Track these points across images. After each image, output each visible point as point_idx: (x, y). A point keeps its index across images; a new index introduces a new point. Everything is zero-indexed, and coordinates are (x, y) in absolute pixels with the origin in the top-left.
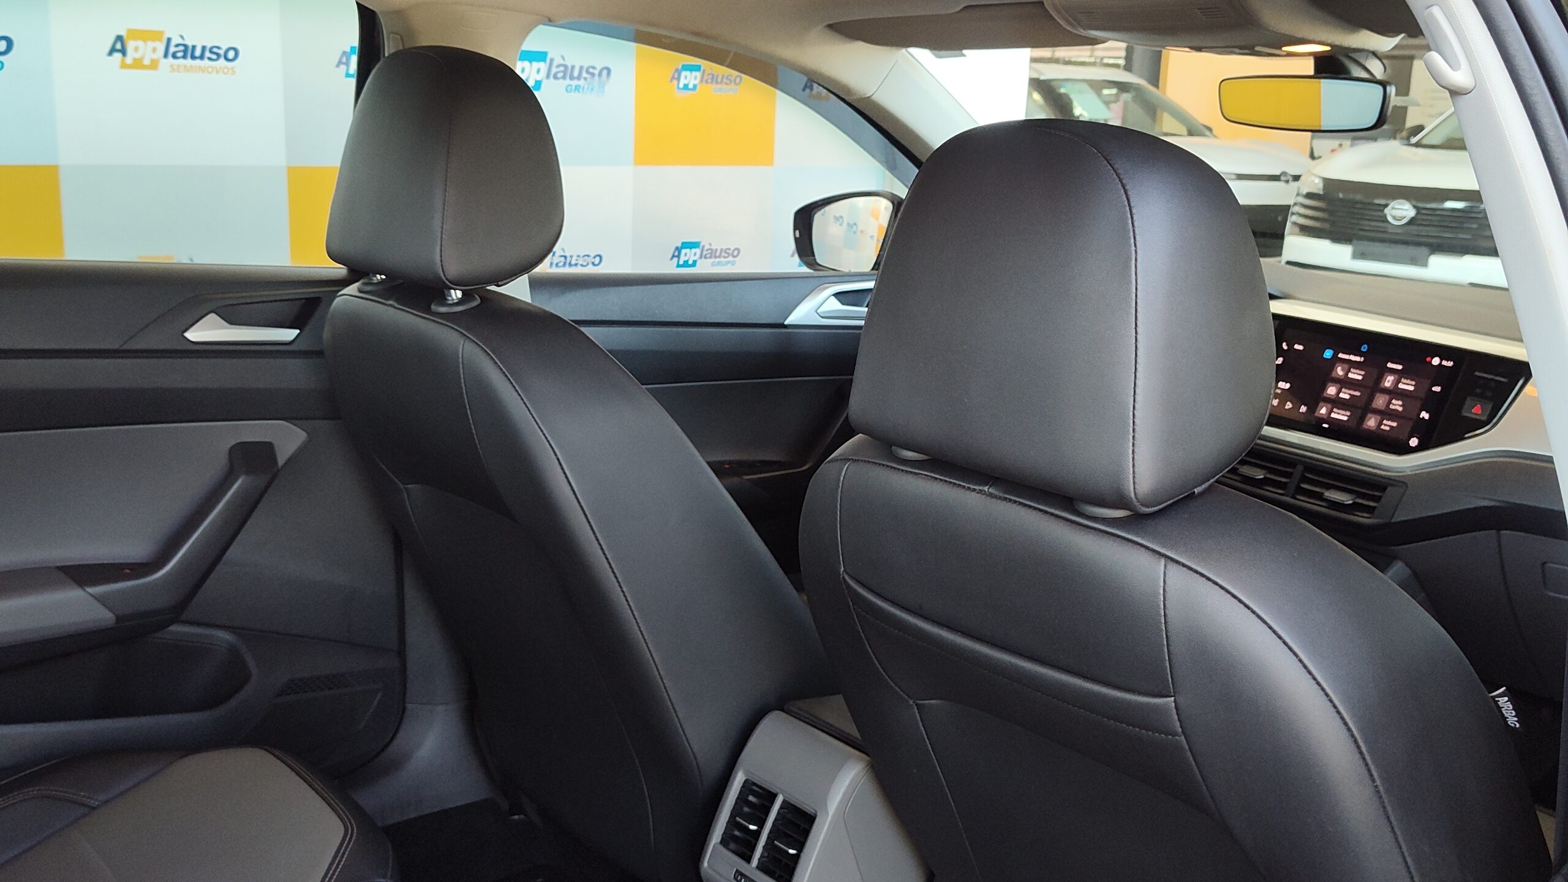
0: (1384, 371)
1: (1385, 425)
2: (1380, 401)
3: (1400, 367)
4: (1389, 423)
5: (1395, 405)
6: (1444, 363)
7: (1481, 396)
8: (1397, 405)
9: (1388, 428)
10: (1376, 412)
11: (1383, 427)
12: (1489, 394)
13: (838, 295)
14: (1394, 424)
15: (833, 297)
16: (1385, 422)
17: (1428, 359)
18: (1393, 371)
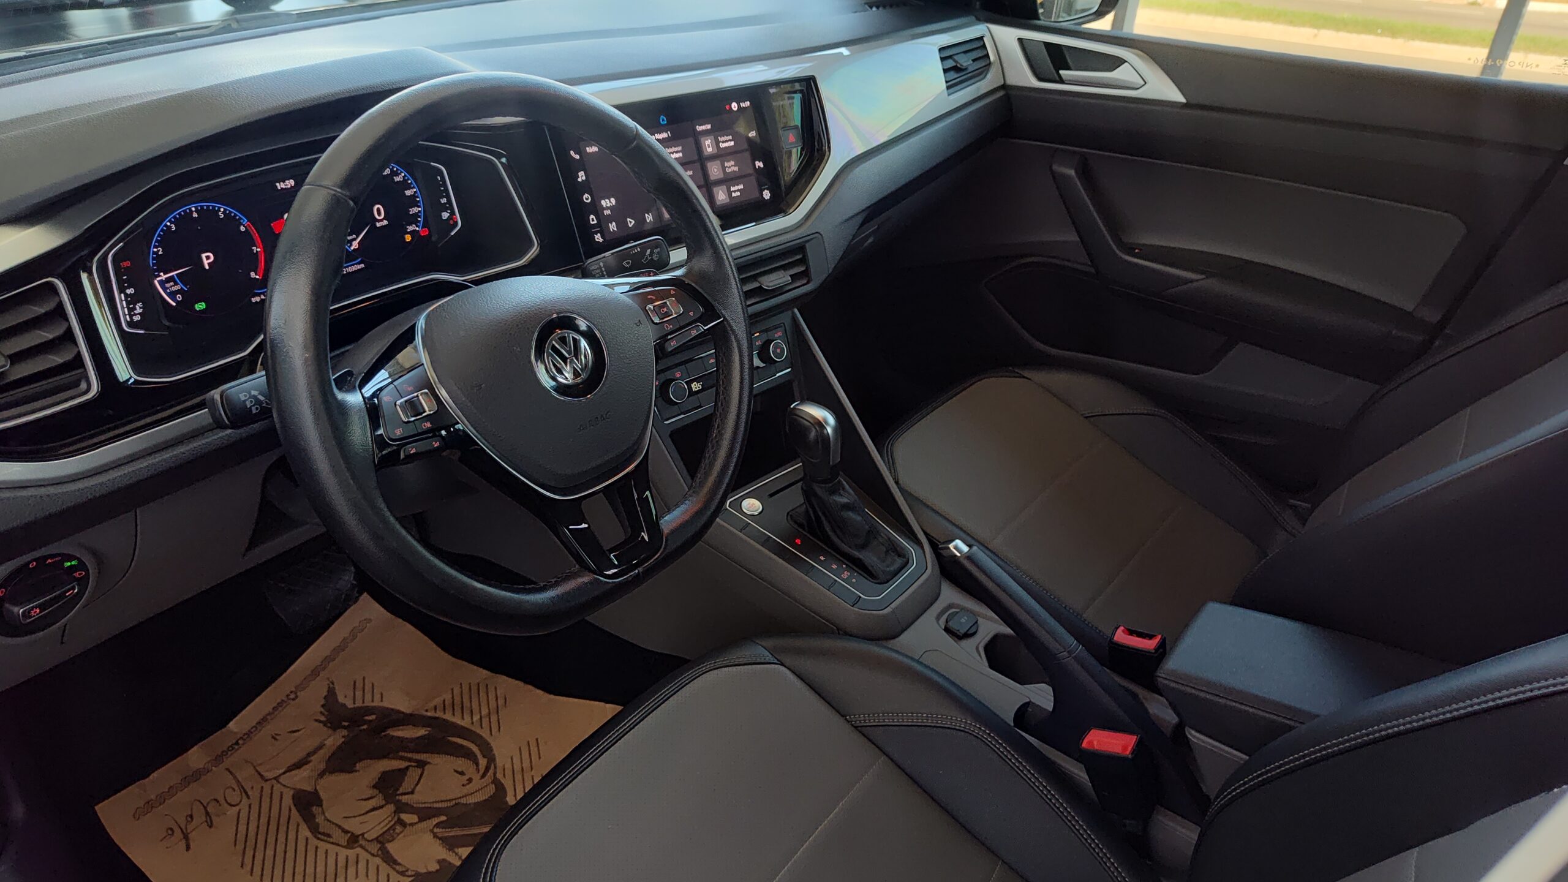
0: (697, 137)
1: (735, 191)
2: (715, 171)
3: (709, 127)
4: (736, 188)
5: (730, 167)
6: (743, 105)
8: (731, 167)
9: (738, 194)
10: (719, 182)
11: (734, 195)
14: (741, 187)
16: (732, 189)
17: (727, 107)
18: (706, 133)
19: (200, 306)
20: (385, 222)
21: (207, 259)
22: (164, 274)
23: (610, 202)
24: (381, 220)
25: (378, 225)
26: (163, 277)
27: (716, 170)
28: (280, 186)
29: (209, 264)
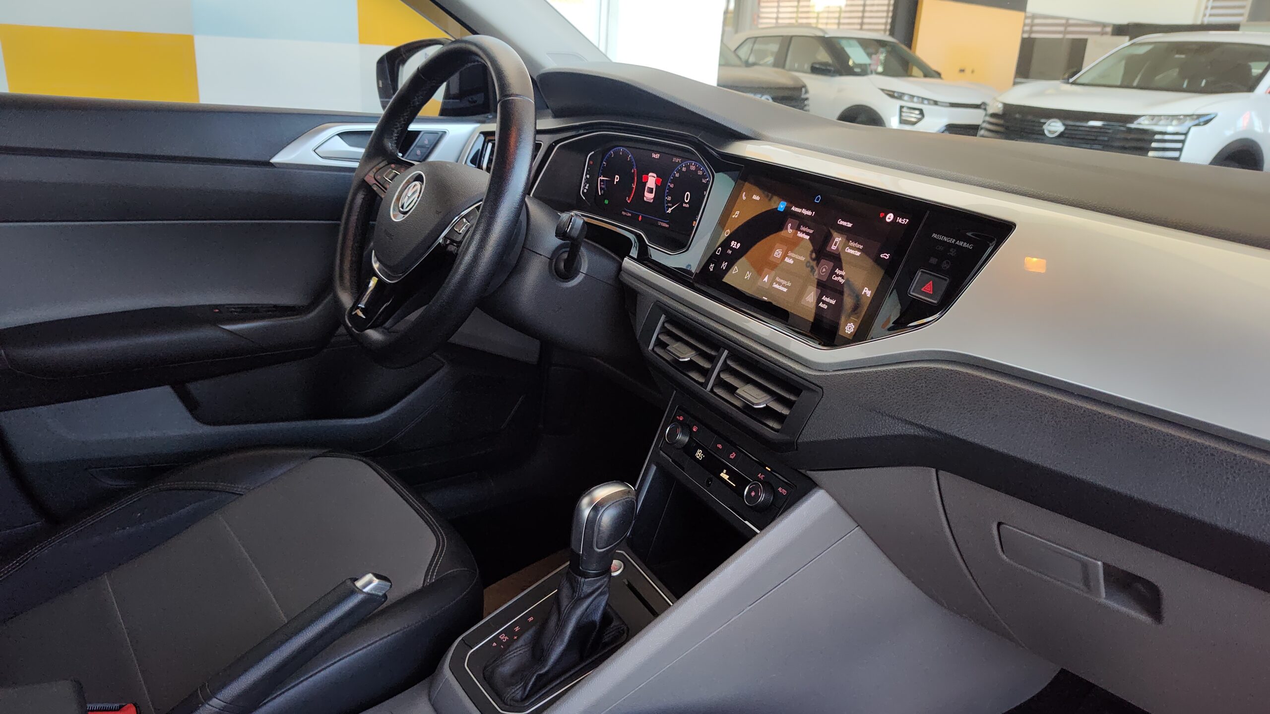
0: (833, 229)
1: (825, 303)
3: (850, 225)
4: (828, 300)
5: (838, 276)
6: (900, 220)
7: (936, 269)
8: (840, 276)
9: (827, 308)
10: (817, 284)
11: (821, 305)
12: (945, 266)
13: (341, 135)
14: (833, 302)
15: (337, 137)
16: (824, 298)
17: (882, 215)
18: (842, 230)
19: (606, 202)
20: (687, 206)
21: (617, 179)
22: (603, 177)
23: (736, 246)
24: (686, 203)
25: (684, 205)
26: (602, 178)
27: (824, 270)
28: (654, 156)
29: (616, 182)
